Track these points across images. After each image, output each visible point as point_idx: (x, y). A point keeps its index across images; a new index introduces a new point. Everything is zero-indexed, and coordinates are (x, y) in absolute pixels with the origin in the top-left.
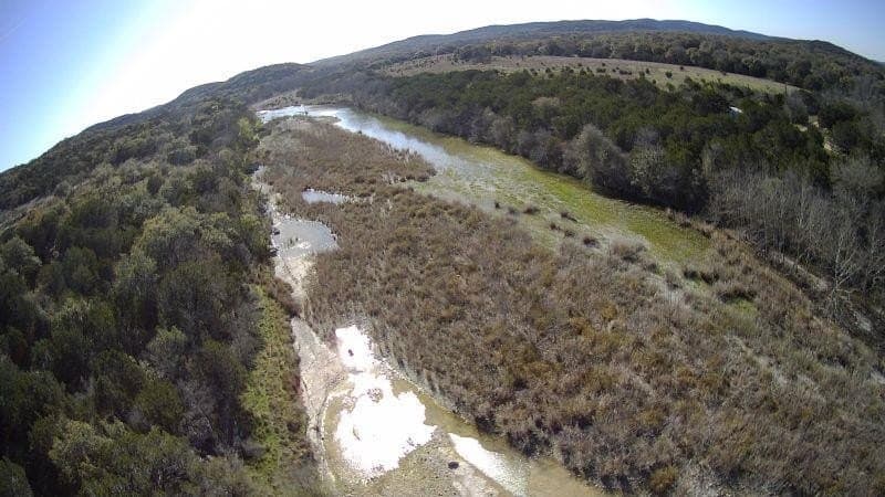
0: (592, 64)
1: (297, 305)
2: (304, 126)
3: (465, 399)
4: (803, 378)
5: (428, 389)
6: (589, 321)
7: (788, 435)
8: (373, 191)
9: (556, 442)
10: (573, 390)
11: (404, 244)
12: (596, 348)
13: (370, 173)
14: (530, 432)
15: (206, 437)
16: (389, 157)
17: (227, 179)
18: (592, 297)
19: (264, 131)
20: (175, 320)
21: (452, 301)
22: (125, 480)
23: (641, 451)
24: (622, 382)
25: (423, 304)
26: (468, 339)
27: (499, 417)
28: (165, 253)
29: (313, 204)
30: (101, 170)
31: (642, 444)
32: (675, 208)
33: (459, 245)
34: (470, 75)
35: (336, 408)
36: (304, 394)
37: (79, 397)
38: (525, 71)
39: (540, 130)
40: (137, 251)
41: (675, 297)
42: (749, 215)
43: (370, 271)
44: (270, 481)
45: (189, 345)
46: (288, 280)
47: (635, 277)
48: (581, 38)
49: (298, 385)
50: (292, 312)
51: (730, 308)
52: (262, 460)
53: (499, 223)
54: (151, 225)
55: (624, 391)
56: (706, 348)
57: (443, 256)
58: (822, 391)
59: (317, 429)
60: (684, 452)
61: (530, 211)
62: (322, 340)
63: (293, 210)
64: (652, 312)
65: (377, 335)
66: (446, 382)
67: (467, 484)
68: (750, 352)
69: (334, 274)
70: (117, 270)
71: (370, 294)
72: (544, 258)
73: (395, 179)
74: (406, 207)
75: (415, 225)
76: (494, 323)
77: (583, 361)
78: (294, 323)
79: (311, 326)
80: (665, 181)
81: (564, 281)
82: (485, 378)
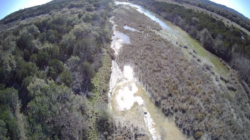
0: (209, 13)
1: (115, 57)
2: (128, 8)
3: (154, 95)
4: (240, 119)
5: (145, 89)
6: (193, 83)
7: (231, 134)
8: (144, 30)
9: (175, 115)
10: (183, 101)
11: (149, 47)
12: (193, 91)
13: (144, 25)
14: (169, 110)
15: (78, 89)
16: (150, 22)
17: (102, 18)
18: (196, 76)
19: (116, 7)
20: (78, 54)
21: (159, 66)
22: (49, 98)
23: (196, 124)
24: (197, 103)
25: (150, 65)
26: (160, 78)
27: (162, 102)
28: (79, 35)
29: (126, 30)
30: (64, 9)
31: (196, 122)
32: (223, 59)
33: (164, 51)
34: (176, 6)
35: (118, 88)
36: (110, 82)
37: (42, 72)
38: (191, 9)
39: (193, 26)
40: (71, 33)
41: (217, 83)
42: (240, 68)
43: (138, 52)
44: (93, 105)
45: (80, 62)
46: (114, 49)
47: (208, 74)
48: (207, 5)
49: (109, 79)
50: (113, 58)
51: (229, 92)
52: (93, 99)
53: (177, 48)
54: (76, 27)
55: (197, 106)
56: (220, 101)
57: (159, 53)
58: (243, 125)
59: (111, 93)
60: (206, 128)
61: (186, 47)
62: (119, 68)
63: (120, 30)
64: (210, 86)
65: (135, 70)
66: (151, 88)
67: (148, 119)
68: (230, 106)
69: (127, 50)
70: (64, 37)
71: (136, 58)
72: (186, 61)
73: (151, 28)
74: (152, 37)
75: (153, 42)
76: (168, 76)
77: (188, 94)
78: (113, 61)
79: (117, 63)
80: (222, 51)
81: (190, 69)
82: (162, 90)
